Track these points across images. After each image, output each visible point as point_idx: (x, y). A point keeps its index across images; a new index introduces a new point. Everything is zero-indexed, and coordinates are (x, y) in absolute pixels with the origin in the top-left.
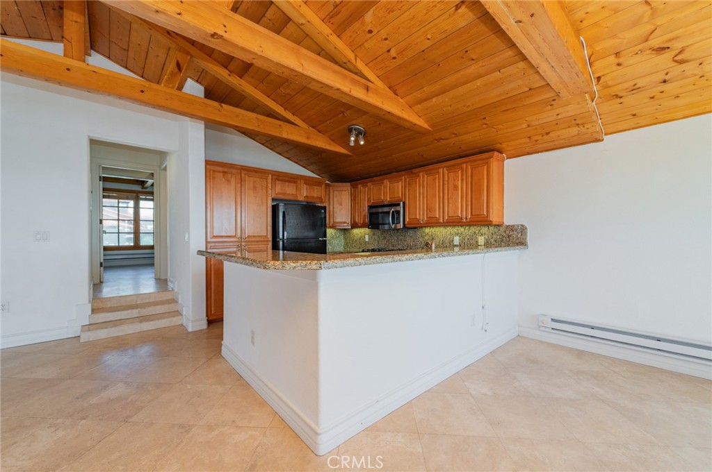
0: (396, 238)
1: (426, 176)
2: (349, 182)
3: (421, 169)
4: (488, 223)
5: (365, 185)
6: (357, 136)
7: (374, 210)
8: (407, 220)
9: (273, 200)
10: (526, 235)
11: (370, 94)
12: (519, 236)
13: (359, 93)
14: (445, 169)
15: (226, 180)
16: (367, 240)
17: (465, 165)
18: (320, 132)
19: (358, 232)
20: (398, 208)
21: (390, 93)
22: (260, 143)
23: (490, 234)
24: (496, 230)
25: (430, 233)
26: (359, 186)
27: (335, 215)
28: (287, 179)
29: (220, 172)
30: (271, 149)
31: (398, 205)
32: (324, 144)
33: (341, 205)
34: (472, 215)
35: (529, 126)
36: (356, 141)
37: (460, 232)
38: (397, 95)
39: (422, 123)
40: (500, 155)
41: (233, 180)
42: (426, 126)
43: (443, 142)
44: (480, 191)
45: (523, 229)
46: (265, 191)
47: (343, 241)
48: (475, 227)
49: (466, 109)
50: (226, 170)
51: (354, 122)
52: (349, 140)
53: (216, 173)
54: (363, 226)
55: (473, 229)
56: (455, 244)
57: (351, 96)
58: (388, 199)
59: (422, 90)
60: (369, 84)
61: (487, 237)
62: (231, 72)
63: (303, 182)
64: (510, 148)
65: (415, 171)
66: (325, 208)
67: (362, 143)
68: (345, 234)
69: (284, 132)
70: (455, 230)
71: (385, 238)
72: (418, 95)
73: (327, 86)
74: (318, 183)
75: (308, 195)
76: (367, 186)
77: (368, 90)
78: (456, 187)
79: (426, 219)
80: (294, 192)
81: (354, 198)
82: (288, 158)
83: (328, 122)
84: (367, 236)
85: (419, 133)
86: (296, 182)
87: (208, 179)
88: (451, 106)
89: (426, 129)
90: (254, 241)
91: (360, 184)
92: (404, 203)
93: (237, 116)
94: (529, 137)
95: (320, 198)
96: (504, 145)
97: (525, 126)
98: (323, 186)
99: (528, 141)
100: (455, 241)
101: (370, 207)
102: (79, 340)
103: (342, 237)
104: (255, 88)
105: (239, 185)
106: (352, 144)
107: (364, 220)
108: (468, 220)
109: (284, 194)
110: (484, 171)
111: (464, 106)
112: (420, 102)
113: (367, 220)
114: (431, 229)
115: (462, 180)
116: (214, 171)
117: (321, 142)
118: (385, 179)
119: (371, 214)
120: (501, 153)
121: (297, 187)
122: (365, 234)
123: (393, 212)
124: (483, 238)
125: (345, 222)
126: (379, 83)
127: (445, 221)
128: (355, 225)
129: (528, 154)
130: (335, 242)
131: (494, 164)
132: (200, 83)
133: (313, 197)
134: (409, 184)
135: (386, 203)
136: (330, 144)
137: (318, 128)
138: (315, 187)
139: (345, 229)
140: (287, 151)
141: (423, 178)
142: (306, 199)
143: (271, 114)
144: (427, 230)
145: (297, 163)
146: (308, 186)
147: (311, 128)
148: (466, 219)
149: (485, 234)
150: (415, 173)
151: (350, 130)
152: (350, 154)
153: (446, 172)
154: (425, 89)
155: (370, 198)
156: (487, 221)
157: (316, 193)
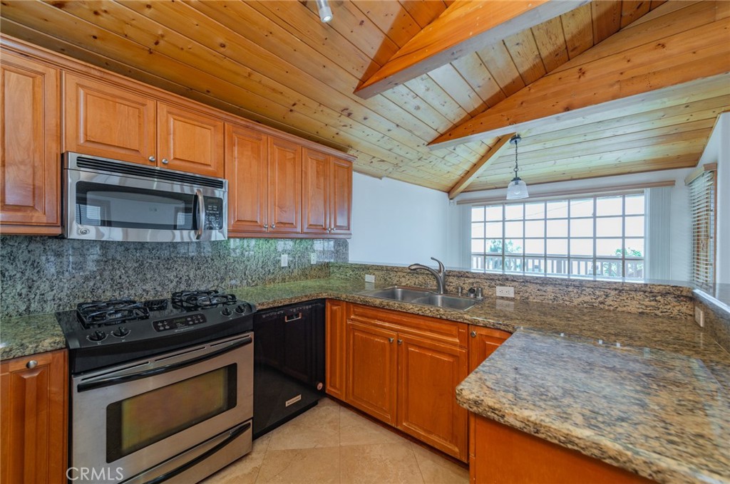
8: (232, 221)
31: (219, 184)
34: (335, 225)
37: (287, 247)
55: (305, 243)
56: (282, 265)
70: (282, 243)
79: (274, 224)
100: (282, 261)
124: (315, 255)
127: (304, 230)
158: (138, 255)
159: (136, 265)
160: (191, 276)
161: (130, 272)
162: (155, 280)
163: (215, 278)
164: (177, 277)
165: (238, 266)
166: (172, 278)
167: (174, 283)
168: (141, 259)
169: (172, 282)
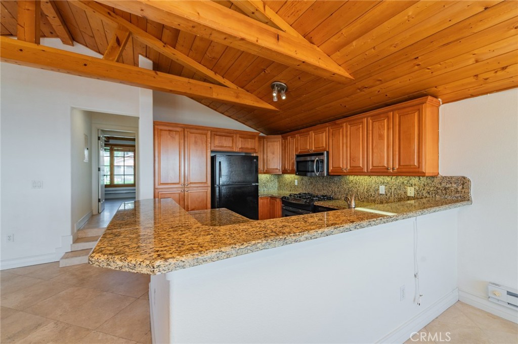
0: (321, 184)
1: (349, 126)
2: (281, 134)
3: (343, 120)
4: (420, 174)
5: (293, 136)
6: (279, 92)
7: (302, 159)
8: (331, 168)
9: (212, 152)
10: (469, 188)
11: (281, 43)
12: (460, 188)
13: (268, 42)
14: (369, 119)
15: (171, 137)
16: (296, 184)
17: (392, 113)
18: (248, 91)
19: (289, 177)
20: (321, 157)
21: (305, 42)
22: (206, 106)
23: (422, 185)
24: (429, 181)
25: (354, 181)
26: (288, 138)
27: (268, 162)
28: (224, 134)
29: (166, 130)
30: (215, 110)
31: (322, 154)
32: (252, 102)
33: (273, 154)
34: (399, 164)
35: (477, 61)
36: (279, 97)
37: (386, 181)
38: (313, 43)
39: (343, 72)
40: (435, 99)
41: (177, 137)
42: (347, 75)
43: (367, 91)
44: (410, 140)
45: (464, 182)
46: (205, 145)
47: (277, 184)
48: (404, 177)
49: (393, 50)
50: (171, 128)
51: (275, 79)
52: (273, 97)
53: (163, 132)
54: (291, 173)
55: (401, 179)
56: (380, 193)
57: (259, 46)
58: (313, 148)
59: (340, 33)
60: (280, 33)
61: (417, 188)
62: (165, 44)
63: (238, 135)
64: (449, 91)
65: (338, 122)
66: (257, 158)
67: (284, 98)
68: (278, 178)
69: (214, 93)
70: (381, 179)
71: (311, 183)
72: (335, 40)
73: (230, 36)
74: (252, 136)
75: (243, 146)
76: (295, 137)
77: (278, 39)
78: (381, 137)
79: (349, 168)
80: (230, 145)
81: (284, 148)
82: (230, 117)
83: (253, 81)
84: (296, 181)
85: (340, 83)
86: (232, 137)
87: (156, 137)
88: (374, 48)
89: (346, 78)
90: (195, 187)
91: (289, 136)
92: (328, 153)
93: (171, 82)
94: (476, 76)
95: (254, 149)
96: (440, 88)
97: (472, 61)
98: (257, 139)
99: (474, 80)
100: (380, 190)
101: (298, 156)
102: (59, 265)
103: (276, 181)
104: (188, 56)
105: (182, 141)
106: (275, 99)
107: (293, 167)
108: (395, 170)
109: (221, 147)
110: (415, 118)
111: (391, 46)
112: (339, 48)
113: (295, 167)
114: (355, 177)
115: (388, 129)
116: (161, 130)
117: (249, 100)
118: (311, 130)
119: (298, 162)
120: (436, 97)
121: (233, 140)
122: (295, 179)
123: (317, 160)
124: (413, 189)
125: (277, 169)
126: (292, 33)
127: (369, 170)
128: (285, 172)
129: (472, 96)
130: (270, 185)
131: (427, 111)
132: (149, 58)
133: (247, 148)
134: (332, 135)
135: (311, 152)
136: (258, 102)
137: (246, 87)
138: (249, 140)
139: (278, 175)
140: (227, 111)
141: (347, 128)
142: (241, 150)
143: (206, 79)
144: (351, 178)
145: (236, 120)
146: (243, 139)
147: (240, 89)
148: (393, 169)
149: (415, 185)
150: (338, 124)
151: (273, 87)
152: (277, 109)
153: (371, 121)
154: (343, 31)
155: (298, 148)
156: (418, 172)
157: (250, 144)
165: (354, 189)
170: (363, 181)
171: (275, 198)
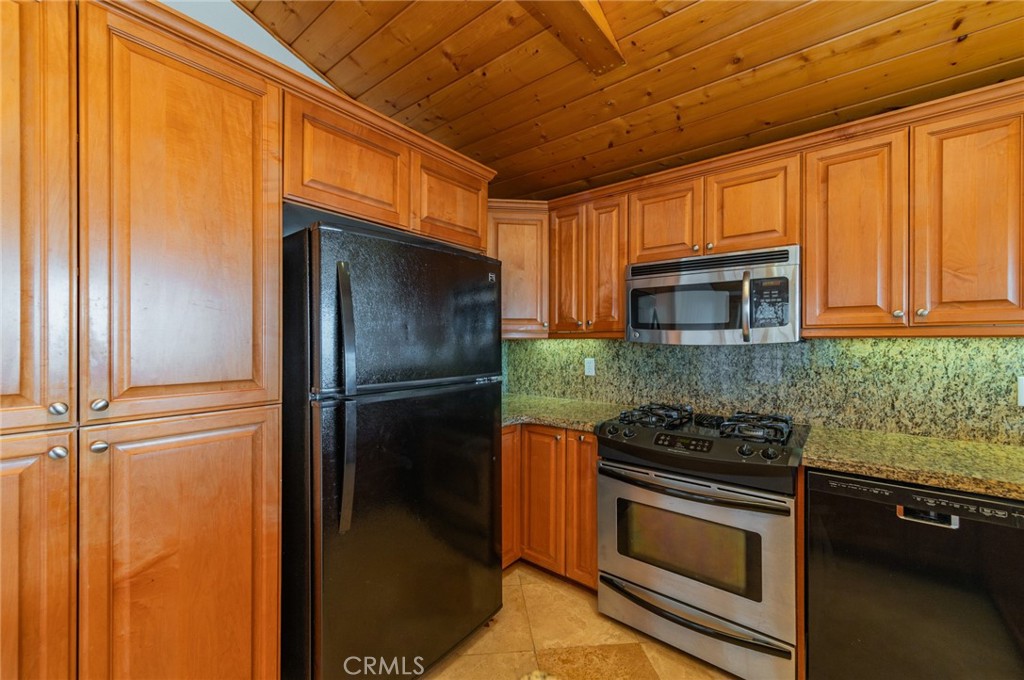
5: (605, 205)
8: (818, 312)
16: (590, 371)
19: (556, 349)
20: (777, 270)
26: (583, 208)
27: (504, 296)
58: (711, 242)
63: (418, 160)
66: (497, 268)
74: (468, 179)
75: (435, 213)
79: (930, 308)
80: (384, 193)
84: (589, 361)
95: (476, 233)
98: (484, 194)
109: (341, 191)
118: (701, 175)
121: (393, 172)
122: (584, 356)
125: (532, 321)
128: (565, 329)
133: (450, 225)
142: (429, 231)
146: (435, 184)
157: (461, 210)
158: (713, 359)
159: (711, 371)
160: (782, 394)
161: (706, 379)
162: (732, 392)
163: (824, 403)
164: (760, 392)
165: (874, 390)
166: (753, 392)
167: (756, 400)
168: (716, 365)
169: (753, 398)
170: (922, 361)
171: (550, 426)
